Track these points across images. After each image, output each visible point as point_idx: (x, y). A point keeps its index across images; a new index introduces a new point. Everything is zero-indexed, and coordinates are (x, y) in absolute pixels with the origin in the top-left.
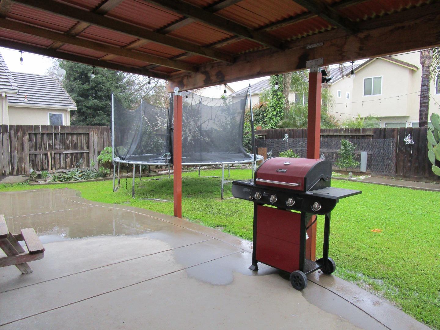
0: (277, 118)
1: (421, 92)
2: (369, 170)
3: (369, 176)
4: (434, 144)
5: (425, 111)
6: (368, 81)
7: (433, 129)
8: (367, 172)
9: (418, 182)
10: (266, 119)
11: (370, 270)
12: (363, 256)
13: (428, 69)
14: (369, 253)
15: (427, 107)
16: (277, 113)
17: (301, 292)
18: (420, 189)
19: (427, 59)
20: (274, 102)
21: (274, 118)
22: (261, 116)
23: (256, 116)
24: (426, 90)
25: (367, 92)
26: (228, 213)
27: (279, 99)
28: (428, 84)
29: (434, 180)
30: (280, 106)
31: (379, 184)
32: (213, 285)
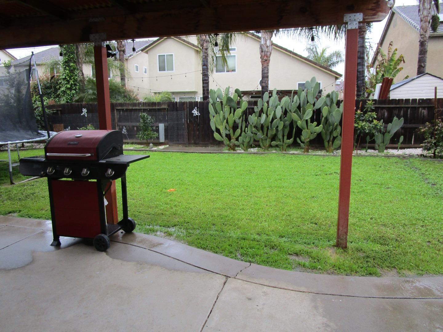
0: (72, 92)
1: (203, 71)
2: (167, 140)
3: (168, 146)
4: (214, 115)
5: (206, 87)
6: (162, 58)
7: (212, 103)
8: (166, 142)
9: (205, 147)
10: (59, 92)
11: (166, 221)
12: (160, 212)
13: (206, 51)
14: (165, 209)
15: (208, 83)
16: (71, 86)
17: (105, 252)
18: (206, 152)
19: (204, 42)
20: (67, 73)
21: (68, 92)
22: (53, 89)
23: (46, 89)
24: (206, 70)
25: (162, 68)
26: (21, 197)
27: (72, 70)
28: (207, 64)
29: (217, 145)
30: (74, 79)
31: (175, 152)
32: (9, 270)
